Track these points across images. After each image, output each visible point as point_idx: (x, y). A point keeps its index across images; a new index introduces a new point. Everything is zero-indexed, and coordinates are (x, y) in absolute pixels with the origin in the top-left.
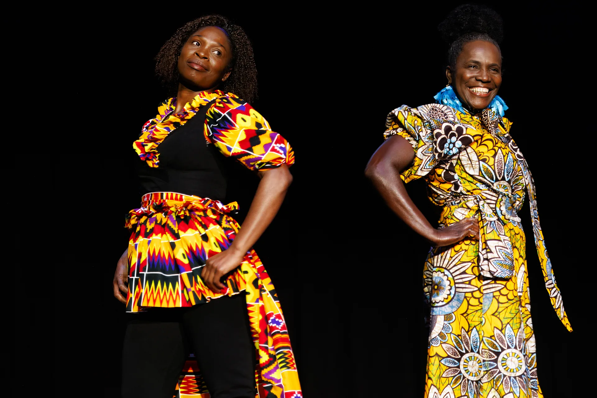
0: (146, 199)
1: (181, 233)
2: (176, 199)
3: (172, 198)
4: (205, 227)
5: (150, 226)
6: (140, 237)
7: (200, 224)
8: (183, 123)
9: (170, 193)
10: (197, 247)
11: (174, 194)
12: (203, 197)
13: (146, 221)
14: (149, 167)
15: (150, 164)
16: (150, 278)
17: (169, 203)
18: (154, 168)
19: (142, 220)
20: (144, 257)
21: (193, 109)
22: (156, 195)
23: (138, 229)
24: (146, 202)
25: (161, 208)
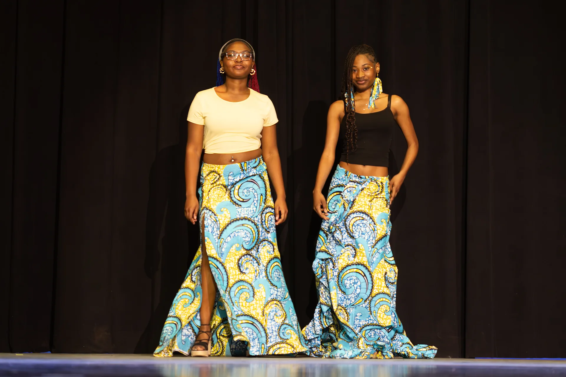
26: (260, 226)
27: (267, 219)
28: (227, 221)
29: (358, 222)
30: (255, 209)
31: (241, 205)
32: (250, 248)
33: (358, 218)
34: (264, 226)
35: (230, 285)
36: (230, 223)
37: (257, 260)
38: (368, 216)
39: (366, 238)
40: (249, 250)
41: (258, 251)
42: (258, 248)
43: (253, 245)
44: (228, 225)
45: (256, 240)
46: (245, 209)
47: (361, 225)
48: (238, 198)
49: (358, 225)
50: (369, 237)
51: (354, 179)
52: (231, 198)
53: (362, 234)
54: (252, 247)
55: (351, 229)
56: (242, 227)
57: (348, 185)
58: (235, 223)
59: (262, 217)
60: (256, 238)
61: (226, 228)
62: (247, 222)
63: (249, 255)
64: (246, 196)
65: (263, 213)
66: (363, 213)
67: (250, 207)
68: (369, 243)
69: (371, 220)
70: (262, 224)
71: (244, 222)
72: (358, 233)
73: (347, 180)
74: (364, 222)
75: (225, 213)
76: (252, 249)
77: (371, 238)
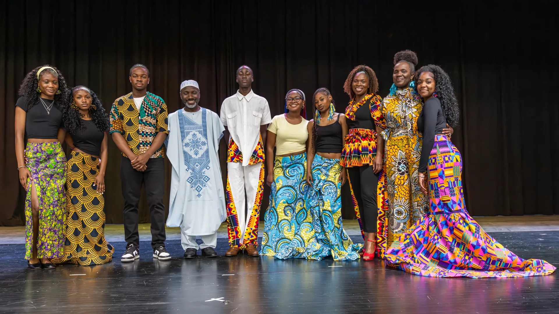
0: (351, 131)
1: (362, 141)
2: (362, 131)
3: (361, 130)
4: (370, 141)
5: (354, 140)
6: (351, 143)
7: (369, 140)
8: (362, 105)
9: (360, 129)
10: (366, 146)
11: (362, 129)
12: (371, 130)
13: (352, 138)
14: (352, 121)
15: (352, 119)
16: (354, 156)
17: (361, 132)
18: (354, 121)
19: (351, 138)
20: (352, 149)
21: (365, 100)
22: (356, 130)
23: (350, 140)
24: (352, 132)
25: (358, 134)
26: (298, 191)
27: (303, 187)
28: (280, 186)
29: (327, 187)
30: (296, 181)
31: (289, 178)
32: (291, 202)
33: (328, 185)
34: (301, 191)
35: (279, 222)
36: (282, 188)
37: (294, 210)
38: (333, 183)
39: (331, 196)
40: (290, 204)
41: (295, 204)
42: (296, 203)
43: (293, 201)
44: (280, 189)
45: (295, 199)
46: (291, 181)
47: (329, 188)
48: (288, 175)
49: (327, 188)
50: (333, 195)
51: (327, 161)
52: (284, 174)
53: (329, 193)
54: (292, 202)
55: (323, 190)
56: (288, 191)
57: (323, 165)
58: (284, 188)
59: (300, 186)
60: (295, 197)
61: (279, 190)
62: (291, 188)
63: (289, 206)
64: (292, 174)
65: (301, 184)
66: (330, 182)
67: (294, 180)
68: (333, 199)
69: (335, 186)
70: (300, 190)
71: (289, 188)
72: (327, 193)
73: (323, 162)
74: (331, 187)
75: (280, 182)
76: (292, 203)
77: (334, 196)
